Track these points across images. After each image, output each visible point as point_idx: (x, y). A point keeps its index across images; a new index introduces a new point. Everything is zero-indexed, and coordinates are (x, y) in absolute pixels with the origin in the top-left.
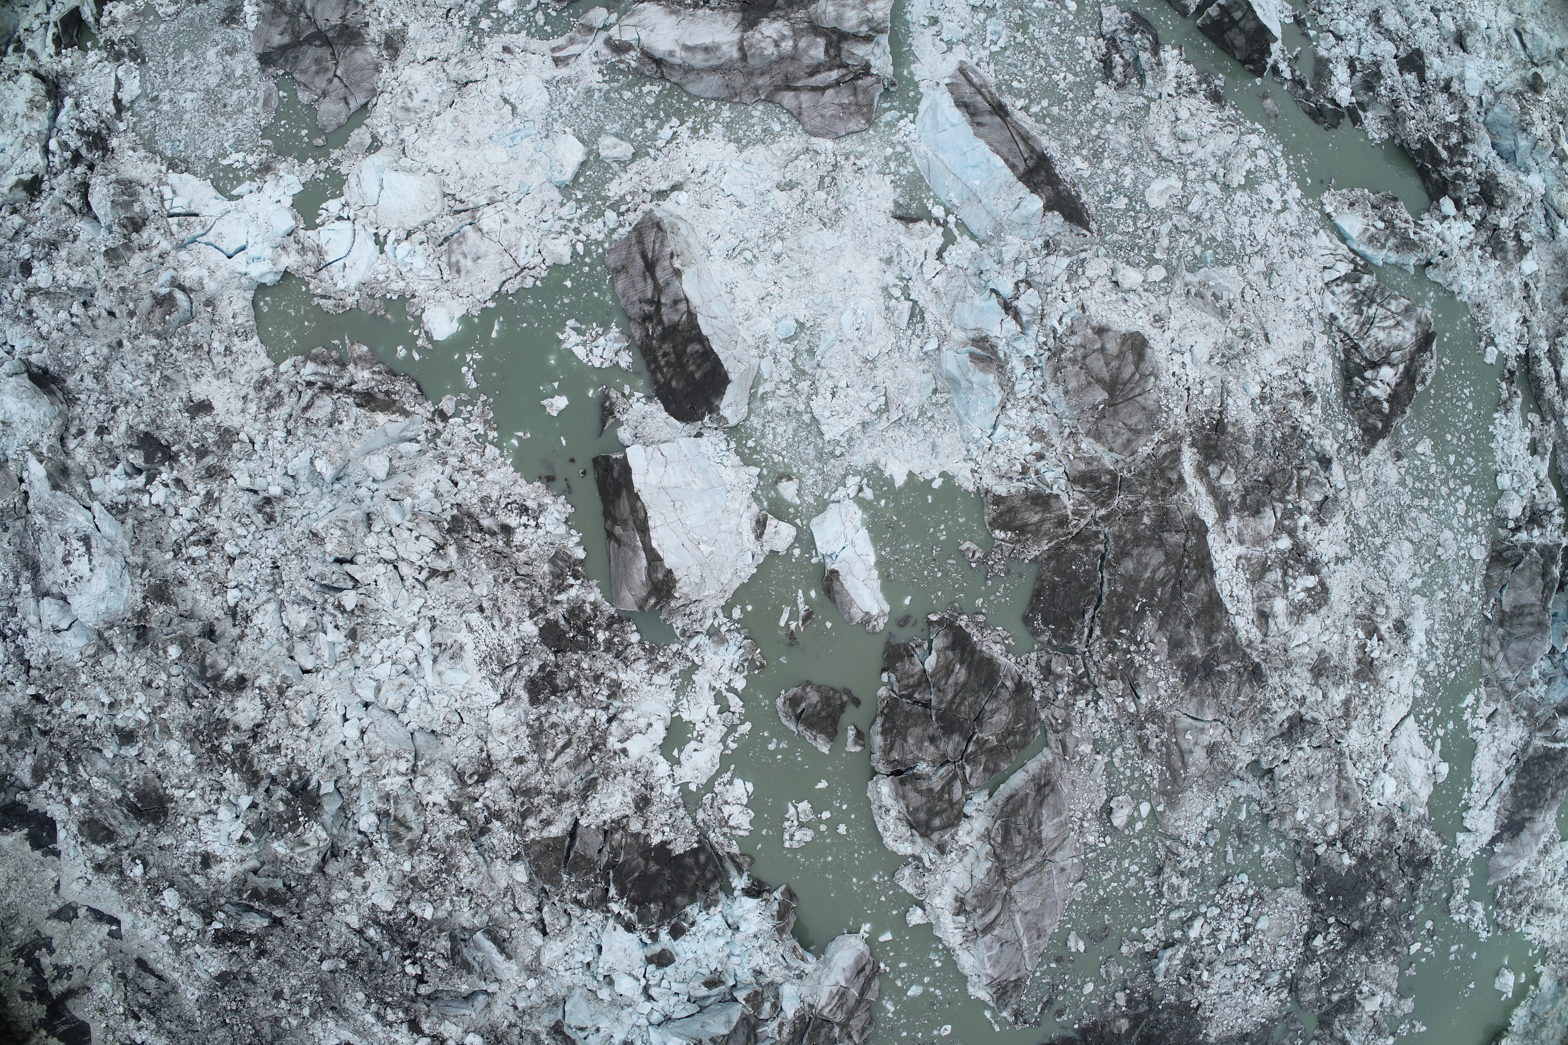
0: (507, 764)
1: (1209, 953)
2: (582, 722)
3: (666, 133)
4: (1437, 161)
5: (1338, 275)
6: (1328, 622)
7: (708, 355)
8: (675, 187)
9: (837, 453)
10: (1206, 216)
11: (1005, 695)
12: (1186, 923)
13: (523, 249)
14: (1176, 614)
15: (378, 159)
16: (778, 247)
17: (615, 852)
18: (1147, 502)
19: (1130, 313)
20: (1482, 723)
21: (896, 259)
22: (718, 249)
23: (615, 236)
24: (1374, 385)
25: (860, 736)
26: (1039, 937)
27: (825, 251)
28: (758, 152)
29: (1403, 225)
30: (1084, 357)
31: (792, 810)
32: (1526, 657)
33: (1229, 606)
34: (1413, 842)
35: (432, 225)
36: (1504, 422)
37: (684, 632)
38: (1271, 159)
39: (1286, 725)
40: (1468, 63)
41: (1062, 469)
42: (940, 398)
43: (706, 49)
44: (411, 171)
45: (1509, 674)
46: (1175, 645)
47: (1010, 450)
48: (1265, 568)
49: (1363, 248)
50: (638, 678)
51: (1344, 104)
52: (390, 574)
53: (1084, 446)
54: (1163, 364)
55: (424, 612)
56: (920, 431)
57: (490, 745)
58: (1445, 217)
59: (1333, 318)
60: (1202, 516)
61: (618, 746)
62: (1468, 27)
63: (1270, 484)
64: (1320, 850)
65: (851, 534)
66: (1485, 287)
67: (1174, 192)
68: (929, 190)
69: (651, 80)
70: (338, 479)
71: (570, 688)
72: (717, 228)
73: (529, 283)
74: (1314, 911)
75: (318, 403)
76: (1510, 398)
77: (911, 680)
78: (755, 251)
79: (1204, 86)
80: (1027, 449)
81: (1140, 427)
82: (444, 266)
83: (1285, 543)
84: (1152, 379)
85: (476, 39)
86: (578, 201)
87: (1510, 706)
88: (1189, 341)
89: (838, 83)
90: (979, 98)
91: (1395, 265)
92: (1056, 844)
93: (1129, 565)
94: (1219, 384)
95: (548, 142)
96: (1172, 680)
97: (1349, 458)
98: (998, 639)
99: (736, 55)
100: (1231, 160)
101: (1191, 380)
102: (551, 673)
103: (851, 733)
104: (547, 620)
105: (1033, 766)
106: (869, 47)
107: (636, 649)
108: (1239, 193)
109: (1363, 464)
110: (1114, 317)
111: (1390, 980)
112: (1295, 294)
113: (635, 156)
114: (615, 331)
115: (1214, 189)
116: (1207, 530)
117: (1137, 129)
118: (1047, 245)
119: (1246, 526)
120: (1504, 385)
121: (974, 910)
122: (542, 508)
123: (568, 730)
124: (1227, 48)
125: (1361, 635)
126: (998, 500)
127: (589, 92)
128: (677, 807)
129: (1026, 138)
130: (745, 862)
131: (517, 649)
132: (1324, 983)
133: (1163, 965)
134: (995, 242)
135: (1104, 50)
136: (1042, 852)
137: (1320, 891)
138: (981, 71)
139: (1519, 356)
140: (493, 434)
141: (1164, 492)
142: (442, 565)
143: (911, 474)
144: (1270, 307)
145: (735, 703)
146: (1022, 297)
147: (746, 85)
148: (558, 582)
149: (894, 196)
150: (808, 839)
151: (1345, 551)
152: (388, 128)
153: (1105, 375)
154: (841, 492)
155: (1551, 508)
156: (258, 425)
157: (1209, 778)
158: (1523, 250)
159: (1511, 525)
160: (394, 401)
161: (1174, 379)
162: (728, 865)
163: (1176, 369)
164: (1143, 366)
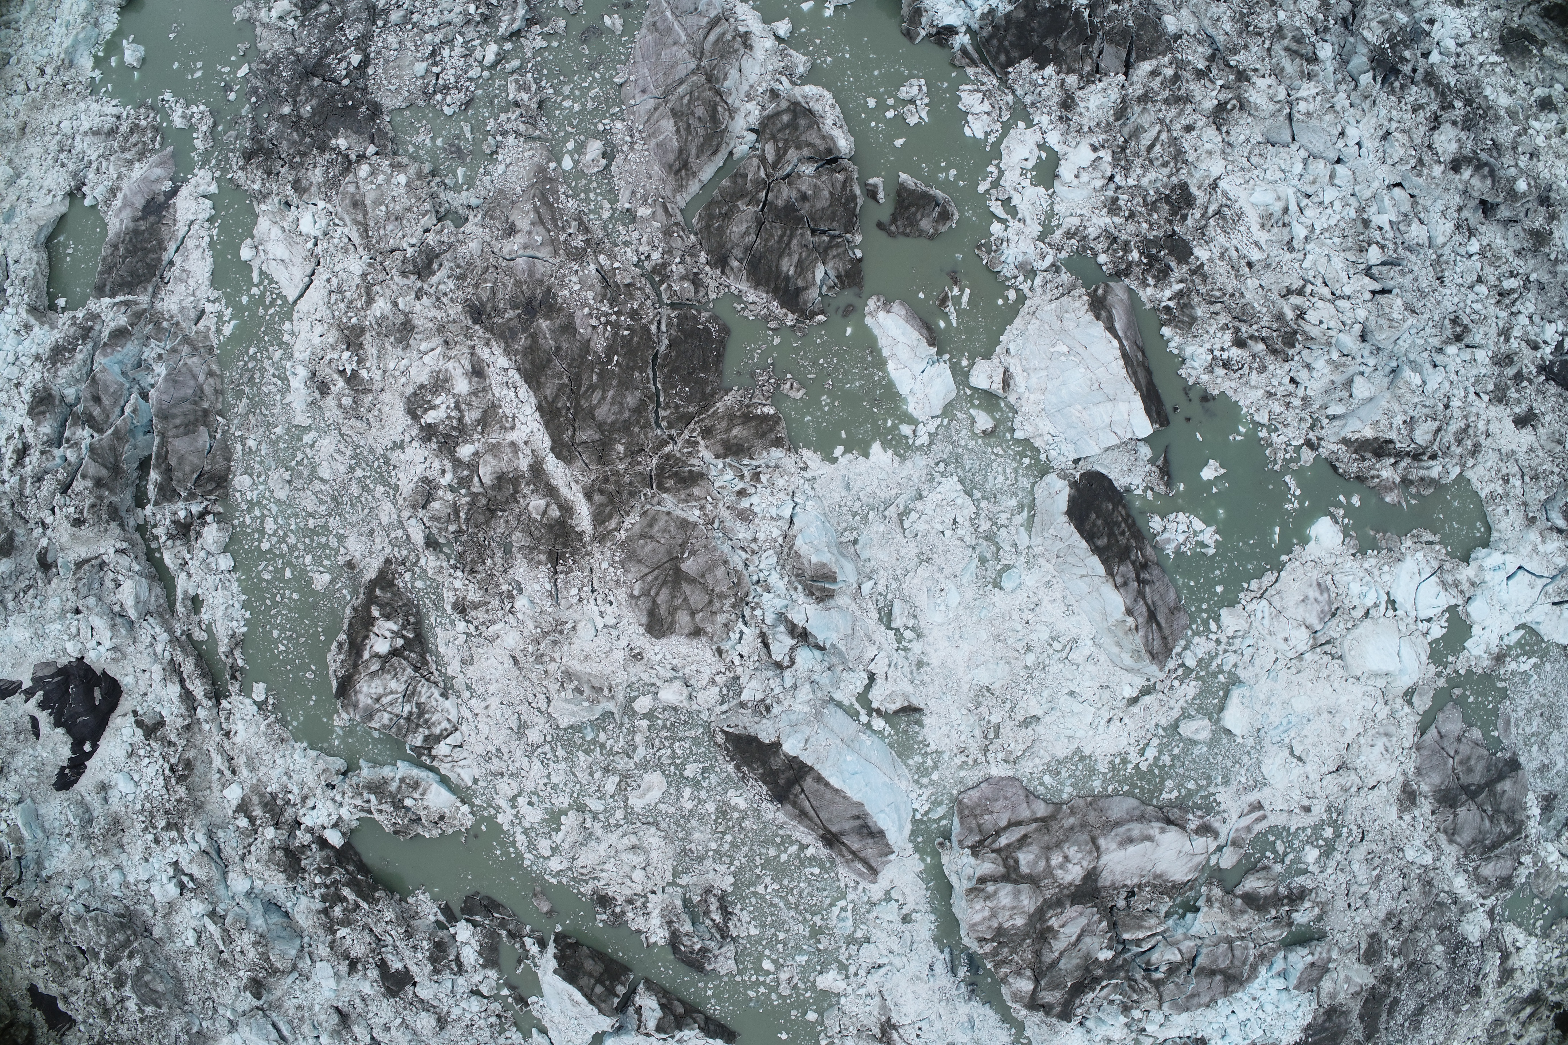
0: (1200, 124)
1: (471, 33)
2: (1139, 171)
3: (1151, 753)
4: (352, 883)
5: (448, 740)
6: (403, 380)
7: (1089, 536)
8: (1134, 701)
9: (942, 465)
10: (598, 775)
11: (737, 252)
12: (501, 58)
13: (1266, 614)
14: (573, 359)
15: (1405, 682)
16: (1030, 659)
17: (1087, 53)
18: (621, 467)
19: (668, 656)
20: (209, 307)
21: (914, 668)
22: (1086, 647)
23: (1183, 643)
24: (392, 632)
25: (872, 193)
26: (654, 24)
27: (985, 663)
28: (1062, 750)
29: (383, 807)
30: (711, 602)
31: (924, 114)
32: (175, 382)
33: (517, 377)
34: (269, 173)
35: (1349, 625)
36: (235, 624)
37: (1058, 270)
38: (535, 848)
39: (435, 266)
40: (332, 995)
41: (717, 485)
42: (849, 536)
43: (1131, 841)
44: (1376, 675)
45: (189, 361)
46: (569, 328)
47: (772, 494)
48: (484, 422)
49: (423, 774)
50: (1094, 219)
51: (462, 924)
52: (1338, 286)
53: (697, 512)
54: (626, 611)
55: (1300, 256)
56: (864, 500)
57: (1220, 139)
58: (335, 826)
59: (445, 695)
60: (561, 463)
61: (1101, 153)
62: (339, 1033)
63: (489, 510)
64: (372, 149)
65: (918, 387)
66: (279, 761)
67: (636, 793)
68: (891, 745)
69: (1171, 804)
70: (1393, 371)
71: (1154, 203)
72: (1090, 667)
73: (1254, 584)
74: (365, 90)
75: (1429, 437)
76: (232, 651)
77: (834, 252)
78: (1051, 651)
79: (618, 910)
80: (755, 499)
81: (642, 542)
82: (1332, 588)
83: (465, 451)
84: (636, 593)
85: (1334, 816)
86: (1222, 672)
87: (182, 330)
88: (601, 640)
89: (998, 833)
90: (855, 847)
91: (382, 765)
92: (657, 115)
93: (631, 400)
94: (562, 602)
95: (1257, 725)
96: (566, 292)
97: (404, 553)
98: (751, 307)
99: (1102, 842)
100: (581, 838)
101: (592, 601)
102: (1175, 214)
103: (881, 195)
104: (1188, 263)
105: (694, 187)
106: (979, 873)
107: (1099, 247)
108: (566, 805)
109: (388, 550)
110: (684, 650)
111: (265, 34)
112: (491, 711)
113: (1175, 726)
114: (1170, 550)
115: (595, 805)
116: (553, 449)
117: (684, 850)
118: (768, 709)
119: (510, 461)
120: (240, 663)
121: (734, 38)
122: (1210, 369)
123: (1151, 162)
124: (598, 955)
125: (364, 373)
126: (778, 443)
127: (1226, 782)
128: (1033, 104)
129: (802, 815)
130: (960, 60)
131: (1211, 231)
132: (341, 20)
133: (521, 12)
134: (819, 703)
135: (730, 924)
136: (670, 105)
137: (364, 109)
138: (854, 877)
139: (226, 697)
140: (1263, 434)
141: (606, 480)
142: (1295, 300)
143: (866, 455)
144: (517, 693)
145: (997, 208)
146: (787, 650)
147: (1084, 815)
148: (1185, 300)
149: (925, 730)
150: (903, 89)
151: (396, 456)
152: (1402, 713)
153: (686, 588)
154: (932, 427)
155: (170, 543)
156: (1474, 410)
157: (507, 202)
158: (243, 808)
159: (209, 518)
160: (1356, 452)
161: (611, 598)
162: (975, 56)
163: (609, 610)
164: (649, 604)
